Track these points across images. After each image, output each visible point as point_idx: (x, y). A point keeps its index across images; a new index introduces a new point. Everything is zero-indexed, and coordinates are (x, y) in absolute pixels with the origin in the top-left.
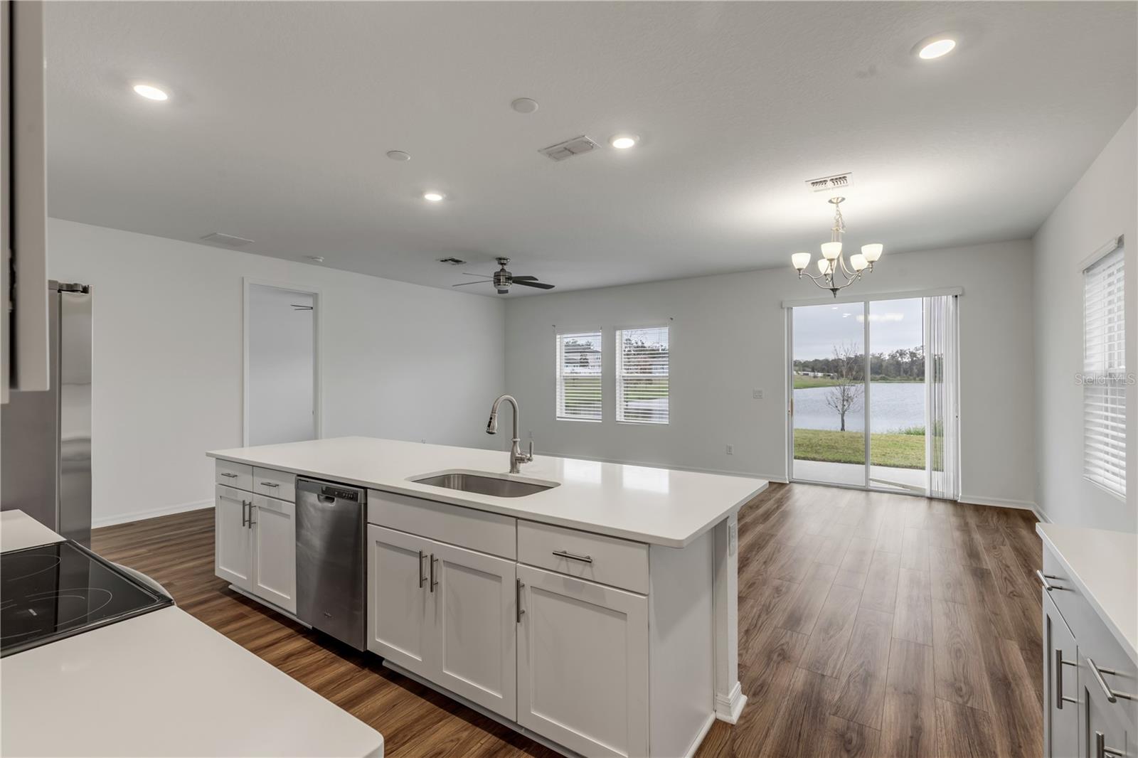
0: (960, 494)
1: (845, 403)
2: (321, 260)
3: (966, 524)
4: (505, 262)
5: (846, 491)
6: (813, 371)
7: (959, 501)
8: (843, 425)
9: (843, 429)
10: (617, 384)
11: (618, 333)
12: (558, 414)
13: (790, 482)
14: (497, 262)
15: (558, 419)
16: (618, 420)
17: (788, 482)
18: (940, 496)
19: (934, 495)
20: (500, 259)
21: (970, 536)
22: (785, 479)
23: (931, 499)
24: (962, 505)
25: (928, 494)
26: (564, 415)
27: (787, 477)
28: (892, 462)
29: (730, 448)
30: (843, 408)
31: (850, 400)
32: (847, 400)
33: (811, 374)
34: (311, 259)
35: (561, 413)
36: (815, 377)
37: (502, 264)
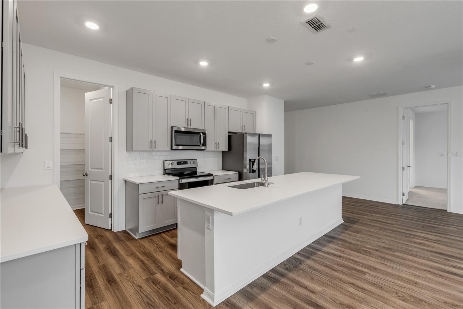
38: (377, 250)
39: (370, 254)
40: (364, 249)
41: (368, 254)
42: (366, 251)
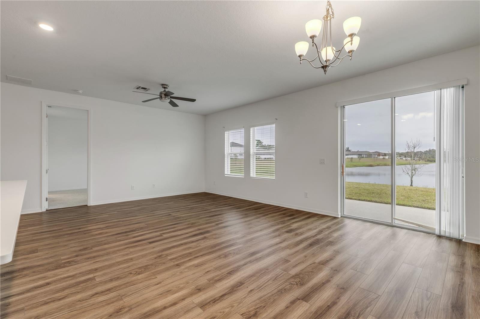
0: (465, 235)
1: (413, 171)
2: (80, 92)
3: (463, 264)
4: (166, 86)
5: (377, 225)
6: (405, 157)
7: (463, 240)
8: (412, 183)
9: (411, 185)
10: (251, 157)
11: (252, 129)
12: (226, 173)
13: (341, 217)
14: (161, 87)
15: (226, 175)
16: (251, 176)
17: (340, 217)
18: (447, 235)
19: (442, 234)
20: (163, 85)
21: (462, 279)
22: (338, 215)
23: (440, 237)
24: (465, 243)
25: (437, 232)
26: (229, 173)
27: (339, 214)
28: (426, 206)
29: (306, 194)
30: (412, 174)
31: (416, 170)
32: (414, 170)
33: (404, 159)
34: (75, 91)
35: (228, 172)
36: (406, 160)
37: (165, 88)
38: (77, 256)
39: (75, 262)
40: (63, 261)
41: (74, 263)
42: (68, 262)
